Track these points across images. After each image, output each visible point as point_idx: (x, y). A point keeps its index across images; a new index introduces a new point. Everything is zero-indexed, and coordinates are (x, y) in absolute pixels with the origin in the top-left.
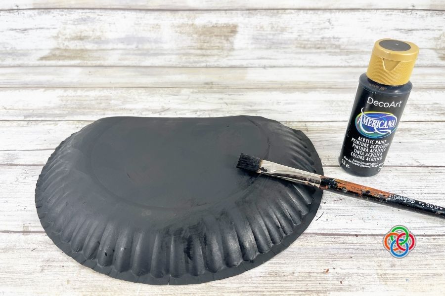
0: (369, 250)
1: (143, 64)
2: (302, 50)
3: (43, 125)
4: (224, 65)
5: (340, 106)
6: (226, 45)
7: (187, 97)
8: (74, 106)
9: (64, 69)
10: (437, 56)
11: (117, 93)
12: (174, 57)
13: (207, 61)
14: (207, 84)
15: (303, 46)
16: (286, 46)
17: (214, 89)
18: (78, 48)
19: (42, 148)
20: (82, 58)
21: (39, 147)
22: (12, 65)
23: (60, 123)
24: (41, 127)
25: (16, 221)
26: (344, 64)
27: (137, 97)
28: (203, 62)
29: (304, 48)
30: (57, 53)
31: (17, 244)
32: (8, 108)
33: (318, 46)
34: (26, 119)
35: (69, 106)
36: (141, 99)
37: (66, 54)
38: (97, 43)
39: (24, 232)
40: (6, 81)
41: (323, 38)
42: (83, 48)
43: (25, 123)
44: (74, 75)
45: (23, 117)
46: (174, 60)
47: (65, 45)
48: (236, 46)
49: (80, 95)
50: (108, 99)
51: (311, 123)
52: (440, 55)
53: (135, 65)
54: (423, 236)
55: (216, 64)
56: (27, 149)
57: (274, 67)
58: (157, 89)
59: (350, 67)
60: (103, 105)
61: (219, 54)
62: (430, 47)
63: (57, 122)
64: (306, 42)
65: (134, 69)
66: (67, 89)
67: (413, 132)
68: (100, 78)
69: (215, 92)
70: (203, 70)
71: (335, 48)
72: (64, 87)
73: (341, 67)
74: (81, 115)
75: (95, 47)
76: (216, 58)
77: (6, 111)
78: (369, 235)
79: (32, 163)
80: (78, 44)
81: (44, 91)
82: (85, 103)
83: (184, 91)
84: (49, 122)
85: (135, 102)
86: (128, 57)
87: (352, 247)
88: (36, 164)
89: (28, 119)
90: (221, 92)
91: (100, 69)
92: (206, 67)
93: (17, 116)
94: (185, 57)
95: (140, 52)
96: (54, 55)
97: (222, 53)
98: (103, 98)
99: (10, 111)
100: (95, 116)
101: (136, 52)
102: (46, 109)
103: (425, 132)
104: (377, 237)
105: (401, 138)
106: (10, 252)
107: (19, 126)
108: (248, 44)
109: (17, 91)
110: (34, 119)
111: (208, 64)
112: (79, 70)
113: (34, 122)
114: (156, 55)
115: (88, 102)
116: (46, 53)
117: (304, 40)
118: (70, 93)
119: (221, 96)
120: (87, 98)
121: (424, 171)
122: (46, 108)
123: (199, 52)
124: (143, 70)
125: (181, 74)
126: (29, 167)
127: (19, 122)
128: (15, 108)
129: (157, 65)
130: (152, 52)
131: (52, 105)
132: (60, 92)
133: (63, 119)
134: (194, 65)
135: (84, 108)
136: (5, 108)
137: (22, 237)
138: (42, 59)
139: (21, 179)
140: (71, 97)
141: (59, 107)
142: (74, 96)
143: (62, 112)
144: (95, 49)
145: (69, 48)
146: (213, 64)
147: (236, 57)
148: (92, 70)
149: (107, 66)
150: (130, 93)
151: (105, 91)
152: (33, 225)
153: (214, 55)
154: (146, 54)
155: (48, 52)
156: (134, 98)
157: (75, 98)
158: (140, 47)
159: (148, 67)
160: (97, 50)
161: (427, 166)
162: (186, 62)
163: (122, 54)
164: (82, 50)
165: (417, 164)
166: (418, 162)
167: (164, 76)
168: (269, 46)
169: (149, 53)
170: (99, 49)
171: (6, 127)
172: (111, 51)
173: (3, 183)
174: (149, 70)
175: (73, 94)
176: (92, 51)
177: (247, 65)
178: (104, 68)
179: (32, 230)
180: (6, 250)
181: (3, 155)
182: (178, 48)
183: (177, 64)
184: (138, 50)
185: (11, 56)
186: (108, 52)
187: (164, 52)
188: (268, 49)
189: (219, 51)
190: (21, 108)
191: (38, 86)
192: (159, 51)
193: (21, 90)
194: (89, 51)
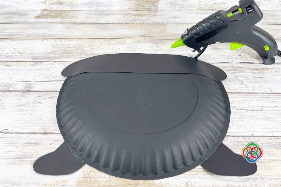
0: (241, 145)
1: (101, 22)
2: (201, 12)
3: (45, 64)
4: (152, 22)
5: (225, 53)
6: (153, 8)
7: (130, 45)
8: (62, 51)
9: (52, 25)
11: (87, 42)
12: (120, 16)
13: (141, 20)
14: (142, 36)
15: (202, 8)
16: (191, 9)
17: (147, 40)
18: (58, 9)
19: (47, 80)
20: (62, 17)
21: (44, 80)
22: (18, 22)
23: (55, 63)
24: (43, 66)
25: (38, 126)
28: (138, 20)
29: (203, 10)
30: (46, 13)
31: (41, 140)
32: (21, 53)
33: (212, 8)
34: (34, 61)
35: (59, 51)
36: (102, 47)
37: (52, 14)
38: (70, 6)
39: (45, 133)
40: (16, 33)
41: (215, 3)
42: (61, 9)
43: (34, 63)
44: (58, 29)
45: (32, 59)
46: (120, 18)
47: (50, 7)
48: (159, 9)
49: (64, 44)
50: (82, 46)
53: (96, 22)
54: (272, 137)
55: (147, 21)
56: (38, 81)
57: (184, 24)
58: (111, 40)
60: (79, 51)
61: (148, 14)
63: (54, 63)
64: (204, 6)
65: (95, 25)
66: (56, 39)
67: (269, 71)
68: (75, 31)
69: (147, 42)
70: (139, 26)
72: (54, 38)
74: (67, 58)
75: (70, 9)
76: (146, 17)
77: (21, 55)
78: (241, 136)
79: (42, 90)
80: (58, 7)
81: (42, 41)
82: (68, 49)
83: (128, 41)
84: (48, 63)
85: (99, 49)
86: (91, 16)
87: (231, 143)
88: (45, 90)
89: (35, 61)
90: (152, 42)
91: (74, 25)
94: (127, 16)
95: (98, 12)
96: (44, 15)
97: (150, 13)
98: (79, 46)
99: (23, 55)
101: (96, 12)
102: (45, 54)
103: (276, 70)
104: (245, 137)
105: (262, 74)
106: (38, 145)
107: (30, 65)
108: (167, 7)
109: (25, 41)
110: (39, 61)
111: (142, 21)
112: (61, 26)
114: (108, 14)
115: (70, 49)
116: (38, 13)
117: (203, 5)
118: (58, 42)
119: (151, 45)
120: (68, 46)
121: (274, 96)
123: (135, 12)
124: (102, 26)
125: (125, 29)
126: (41, 92)
127: (30, 63)
128: (26, 53)
129: (110, 23)
130: (106, 12)
131: (48, 51)
132: (51, 42)
133: (57, 61)
134: (133, 22)
135: (68, 53)
136: (19, 53)
138: (37, 17)
139: (37, 101)
140: (59, 45)
141: (53, 53)
142: (61, 45)
143: (55, 56)
144: (69, 10)
145: (52, 10)
146: (145, 21)
147: (160, 16)
148: (70, 25)
149: (78, 22)
150: (95, 43)
151: (79, 41)
152: (49, 129)
153: (145, 15)
154: (102, 14)
155: (40, 12)
156: (98, 46)
157: (62, 46)
158: (98, 9)
159: (104, 23)
160: (70, 11)
161: (277, 93)
162: (128, 20)
163: (87, 14)
164: (61, 10)
165: (271, 92)
166: (272, 90)
167: (115, 30)
168: (180, 8)
169: (104, 13)
170: (72, 10)
171: (23, 66)
172: (79, 12)
173: (27, 103)
174: (105, 25)
175: (60, 43)
176: (68, 12)
177: (167, 22)
178: (77, 24)
179: (49, 132)
180: (35, 144)
181: (24, 85)
182: (122, 10)
183: (123, 21)
184: (97, 11)
185: (17, 15)
186: (78, 12)
187: (114, 13)
188: (179, 10)
189: (148, 11)
190: (30, 52)
191: (37, 37)
192: (110, 12)
193: (27, 40)
194: (66, 12)
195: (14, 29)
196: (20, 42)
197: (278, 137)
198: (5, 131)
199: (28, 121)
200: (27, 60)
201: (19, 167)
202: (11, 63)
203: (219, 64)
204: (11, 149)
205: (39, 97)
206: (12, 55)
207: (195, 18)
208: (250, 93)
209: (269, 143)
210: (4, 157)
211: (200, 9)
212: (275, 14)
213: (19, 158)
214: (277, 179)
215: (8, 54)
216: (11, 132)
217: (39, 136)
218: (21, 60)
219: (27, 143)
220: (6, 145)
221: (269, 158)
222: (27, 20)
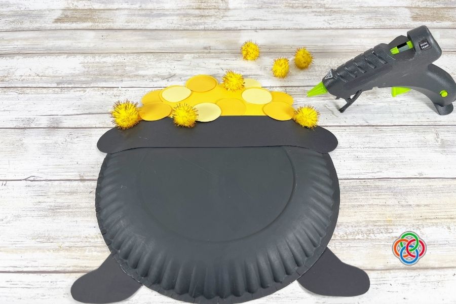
2: (291, 10)
3: (74, 91)
4: (221, 28)
6: (222, 4)
7: (189, 62)
9: (79, 32)
10: (410, 16)
11: (130, 59)
12: (175, 18)
13: (205, 23)
14: (205, 48)
15: (291, 5)
16: (276, 6)
17: (212, 54)
18: (86, 8)
20: (93, 20)
21: (76, 112)
23: (88, 90)
24: (72, 94)
25: (73, 172)
26: (326, 25)
27: (147, 63)
28: (201, 24)
29: (292, 7)
30: (69, 13)
32: (40, 75)
33: (305, 5)
35: (91, 73)
36: (150, 65)
37: (77, 15)
38: (103, 3)
39: (81, 180)
42: (91, 7)
44: (89, 40)
45: (56, 84)
46: (173, 21)
48: (230, 6)
49: (99, 61)
50: (123, 65)
51: (290, 88)
52: (413, 14)
53: (141, 28)
55: (213, 26)
57: (265, 29)
58: (163, 55)
59: (331, 29)
60: (119, 72)
61: (216, 14)
62: (406, 6)
63: (86, 89)
65: (140, 33)
66: (86, 55)
68: (113, 42)
69: (213, 58)
70: (202, 33)
71: (320, 7)
72: (84, 53)
73: (323, 29)
74: (103, 81)
76: (213, 19)
77: (40, 78)
79: (74, 126)
80: (86, 4)
81: (67, 57)
82: (104, 70)
83: (187, 56)
84: (78, 89)
86: (134, 18)
89: (60, 86)
90: (218, 58)
91: (111, 33)
92: (205, 30)
93: (51, 83)
94: (185, 18)
95: (143, 12)
96: (66, 16)
97: (218, 13)
98: (118, 64)
99: (43, 78)
100: (115, 83)
101: (140, 12)
107: (55, 93)
108: (241, 3)
109: (43, 58)
110: (66, 86)
111: (206, 26)
112: (92, 34)
113: (66, 89)
114: (159, 15)
115: (106, 69)
116: (58, 14)
118: (90, 59)
119: (218, 61)
120: (105, 65)
122: (73, 75)
123: (197, 12)
124: (149, 33)
125: (182, 38)
127: (54, 89)
128: (46, 75)
129: (161, 28)
130: (155, 12)
131: (77, 72)
132: (80, 58)
134: (194, 27)
135: (105, 75)
136: (38, 75)
137: (81, 184)
138: (58, 20)
139: (68, 140)
140: (91, 63)
141: (84, 74)
142: (93, 63)
143: (86, 79)
144: (102, 8)
145: (78, 8)
146: (210, 26)
147: (232, 18)
148: (104, 33)
149: (116, 28)
150: (141, 59)
151: (119, 56)
152: (86, 175)
153: (212, 16)
154: (150, 14)
155: (61, 12)
156: (145, 65)
157: (95, 64)
158: (144, 6)
159: (154, 30)
160: (104, 10)
161: (373, 126)
162: (187, 25)
163: (128, 15)
164: (90, 9)
165: (367, 124)
166: (367, 122)
167: (168, 41)
168: (260, 5)
169: (153, 14)
170: (106, 8)
171: (45, 94)
172: (117, 11)
173: (56, 143)
174: (154, 33)
175: (92, 60)
176: (101, 11)
177: (241, 27)
178: (114, 31)
179: (87, 178)
180: (71, 193)
181: (49, 119)
182: (178, 8)
183: (178, 26)
184: (142, 9)
185: (27, 18)
186: (114, 11)
187: (166, 13)
188: (259, 8)
189: (216, 10)
190: (51, 74)
191: (60, 52)
192: (161, 11)
193: (46, 56)
194: (97, 11)
195: (26, 39)
196: (36, 59)
197: (365, 179)
198: (32, 179)
199: (59, 165)
200: (49, 85)
201: (54, 219)
202: (28, 91)
203: (306, 88)
204: (41, 199)
205: (71, 136)
206: (28, 78)
207: (280, 21)
208: (340, 126)
209: (353, 186)
210: (34, 209)
211: (289, 6)
212: (394, 12)
213: (53, 210)
214: (355, 227)
215: (23, 78)
216: (39, 179)
217: (75, 183)
218: (41, 85)
219: (60, 192)
220: (35, 194)
221: (350, 204)
222: (43, 25)
